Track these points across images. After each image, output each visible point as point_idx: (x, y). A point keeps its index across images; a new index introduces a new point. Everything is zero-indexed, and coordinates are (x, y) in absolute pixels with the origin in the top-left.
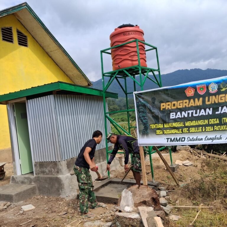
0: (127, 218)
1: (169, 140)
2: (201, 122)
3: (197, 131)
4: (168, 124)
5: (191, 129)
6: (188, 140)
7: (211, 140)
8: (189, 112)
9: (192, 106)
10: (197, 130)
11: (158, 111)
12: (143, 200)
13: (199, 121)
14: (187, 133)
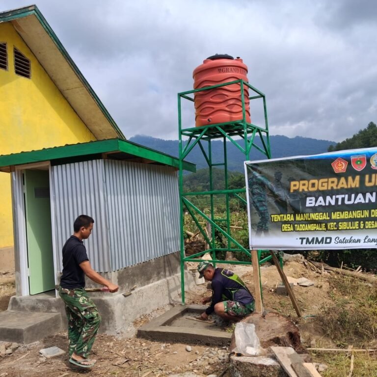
0: (256, 365)
1: (305, 241)
2: (357, 214)
3: (351, 228)
4: (302, 215)
5: (341, 225)
6: (336, 242)
7: (374, 242)
8: (337, 196)
9: (342, 188)
10: (352, 226)
11: (286, 194)
12: (274, 337)
13: (353, 212)
14: (334, 230)
